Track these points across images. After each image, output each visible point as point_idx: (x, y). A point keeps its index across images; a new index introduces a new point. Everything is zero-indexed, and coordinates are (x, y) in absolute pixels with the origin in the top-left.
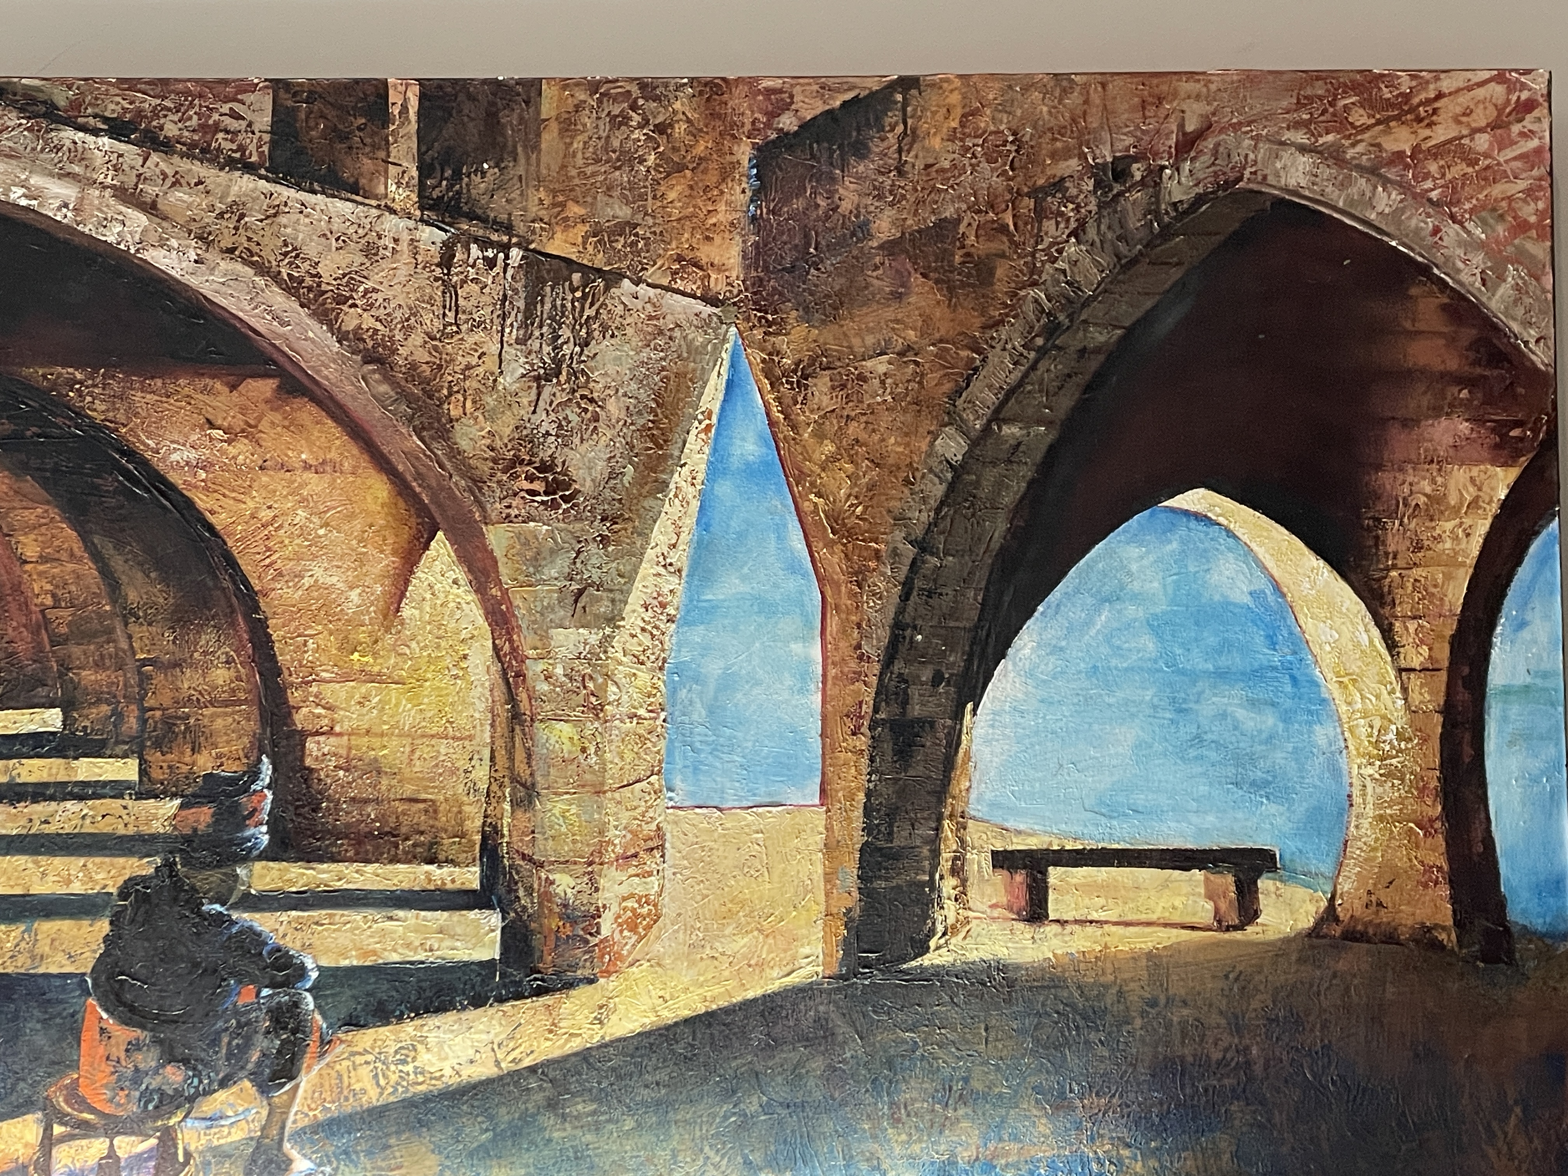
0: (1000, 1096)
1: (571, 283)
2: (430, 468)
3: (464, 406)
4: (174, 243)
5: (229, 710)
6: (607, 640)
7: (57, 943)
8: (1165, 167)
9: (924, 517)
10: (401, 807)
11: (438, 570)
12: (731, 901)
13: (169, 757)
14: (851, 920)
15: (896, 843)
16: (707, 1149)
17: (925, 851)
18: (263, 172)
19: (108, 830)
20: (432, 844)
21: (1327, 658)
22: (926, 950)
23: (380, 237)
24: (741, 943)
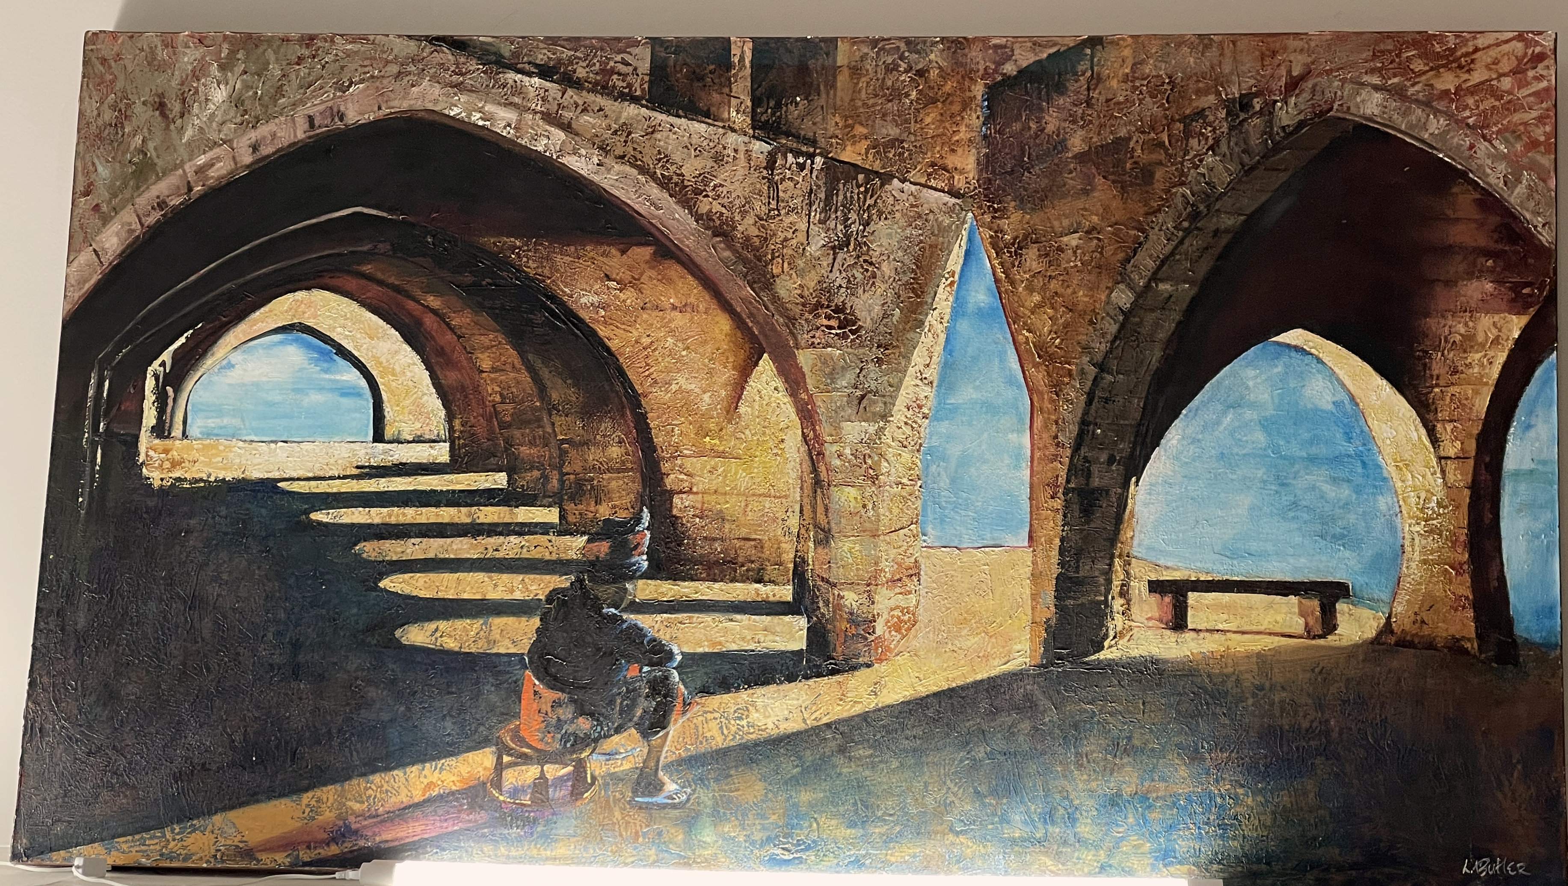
0: (1153, 750)
1: (857, 181)
2: (759, 310)
3: (783, 267)
4: (583, 151)
5: (621, 475)
6: (881, 429)
7: (504, 632)
8: (1276, 101)
9: (1103, 347)
10: (738, 544)
11: (764, 380)
12: (966, 612)
13: (580, 507)
14: (1049, 626)
15: (1081, 574)
16: (948, 782)
17: (1101, 580)
18: (644, 102)
19: (539, 556)
20: (759, 570)
21: (1388, 450)
22: (1102, 648)
23: (725, 148)
24: (973, 641)
